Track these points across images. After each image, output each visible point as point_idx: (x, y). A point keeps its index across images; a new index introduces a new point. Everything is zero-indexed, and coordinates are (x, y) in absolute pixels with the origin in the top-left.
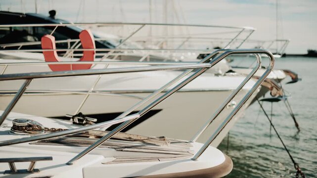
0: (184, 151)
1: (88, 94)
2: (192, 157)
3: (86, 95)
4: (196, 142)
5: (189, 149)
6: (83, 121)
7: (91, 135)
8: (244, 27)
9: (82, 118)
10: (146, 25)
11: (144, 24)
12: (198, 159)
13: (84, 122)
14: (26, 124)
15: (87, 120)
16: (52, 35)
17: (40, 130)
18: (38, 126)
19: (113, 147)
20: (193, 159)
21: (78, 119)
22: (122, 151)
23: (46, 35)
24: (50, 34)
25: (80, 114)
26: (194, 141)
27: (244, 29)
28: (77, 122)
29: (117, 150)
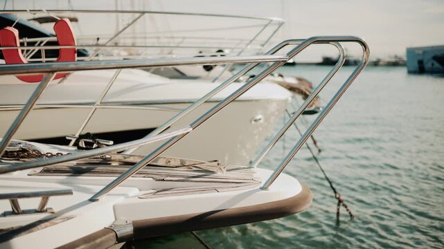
0: (246, 178)
1: (93, 107)
2: (262, 185)
4: (257, 167)
5: (252, 175)
6: (92, 144)
7: (114, 161)
8: (271, 18)
9: (91, 141)
10: (146, 14)
11: (144, 13)
12: (270, 188)
13: (95, 146)
14: (17, 148)
15: (98, 143)
16: (14, 27)
17: (39, 156)
18: (34, 151)
19: (149, 175)
20: (262, 189)
21: (85, 142)
22: (163, 180)
23: (6, 27)
24: (11, 26)
25: (87, 136)
26: (255, 166)
27: (271, 21)
28: (84, 146)
29: (157, 180)
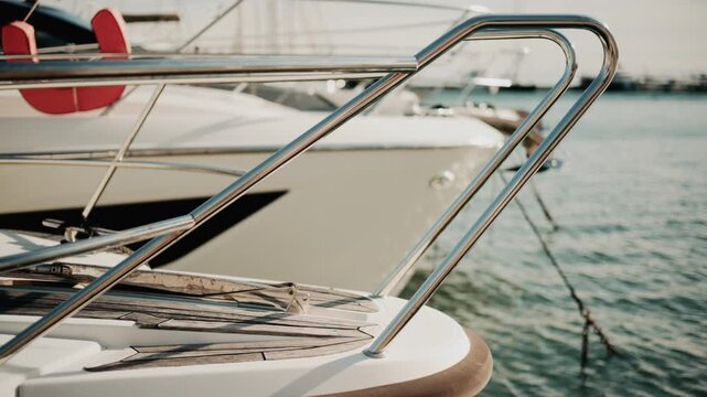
0: (347, 325)
1: (112, 165)
2: (368, 346)
3: (109, 167)
5: (365, 318)
12: (385, 352)
16: (27, 22)
20: (368, 354)
22: (156, 327)
23: (13, 21)
24: (22, 20)
26: (385, 293)
27: (467, 12)
29: (143, 327)
